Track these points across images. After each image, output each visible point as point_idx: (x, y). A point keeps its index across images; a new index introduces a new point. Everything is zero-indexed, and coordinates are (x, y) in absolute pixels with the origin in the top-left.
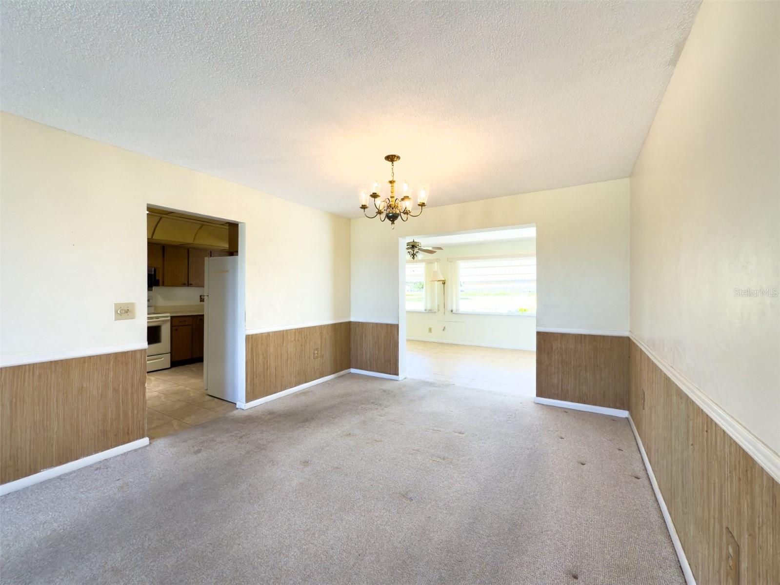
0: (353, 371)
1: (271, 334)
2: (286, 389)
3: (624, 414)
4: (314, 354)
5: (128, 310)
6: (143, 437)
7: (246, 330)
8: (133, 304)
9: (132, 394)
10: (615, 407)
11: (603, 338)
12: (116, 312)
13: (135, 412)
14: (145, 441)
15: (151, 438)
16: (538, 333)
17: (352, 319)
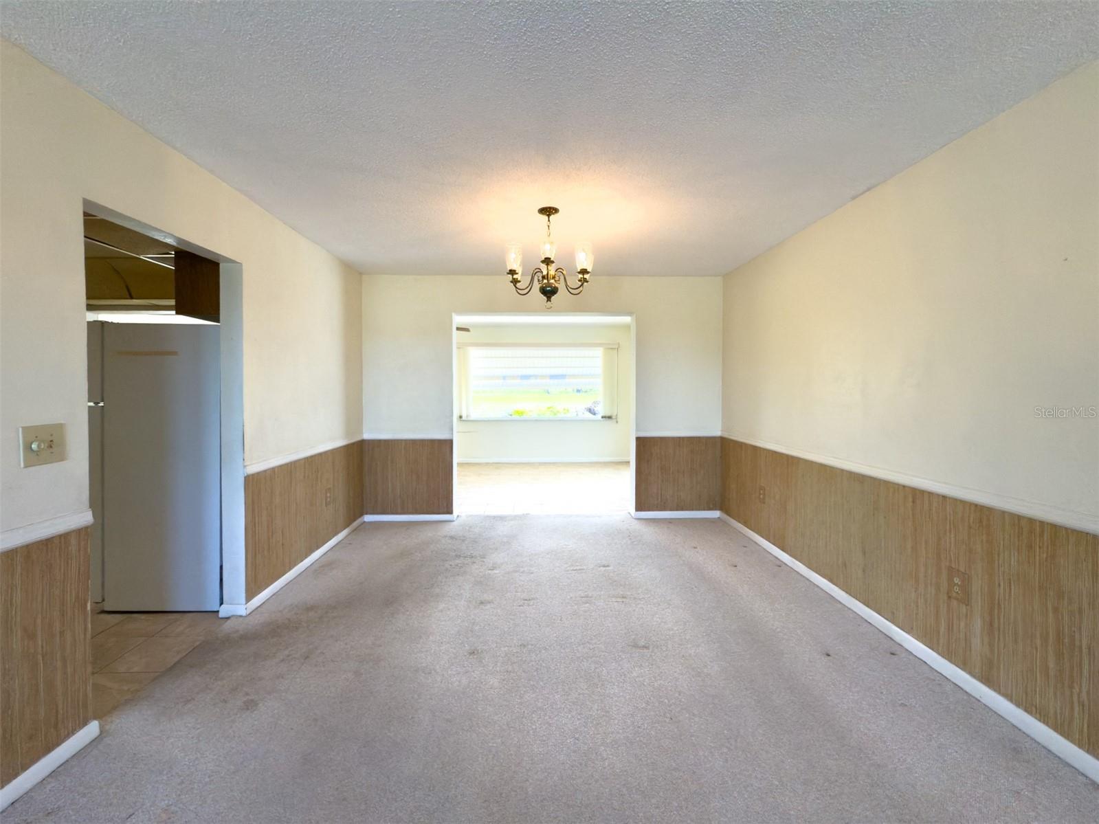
0: (368, 518)
1: (276, 470)
2: (295, 565)
3: (717, 513)
4: (326, 497)
5: (51, 441)
6: (85, 723)
7: (245, 466)
8: (60, 427)
9: (62, 633)
11: (699, 440)
12: (28, 448)
13: (69, 670)
16: (638, 439)
17: (367, 436)
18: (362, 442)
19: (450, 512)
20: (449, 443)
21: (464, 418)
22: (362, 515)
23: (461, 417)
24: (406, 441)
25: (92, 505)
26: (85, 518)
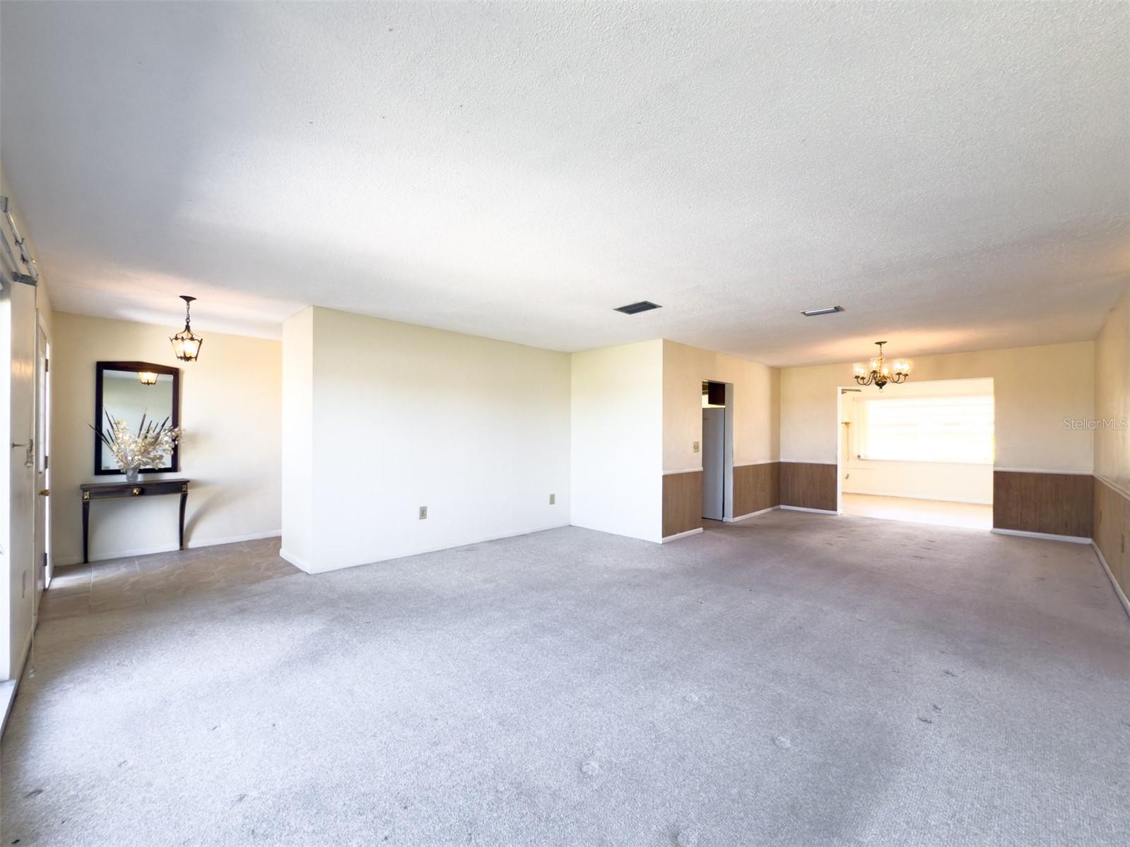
0: (782, 507)
3: (1088, 541)
7: (734, 462)
10: (1078, 535)
11: (1066, 477)
12: (694, 448)
14: (701, 529)
15: (704, 529)
16: (996, 473)
17: (782, 460)
18: (780, 463)
19: (836, 510)
20: (835, 467)
21: (862, 457)
22: (779, 504)
23: (859, 457)
24: (807, 464)
25: (703, 466)
26: (701, 469)
